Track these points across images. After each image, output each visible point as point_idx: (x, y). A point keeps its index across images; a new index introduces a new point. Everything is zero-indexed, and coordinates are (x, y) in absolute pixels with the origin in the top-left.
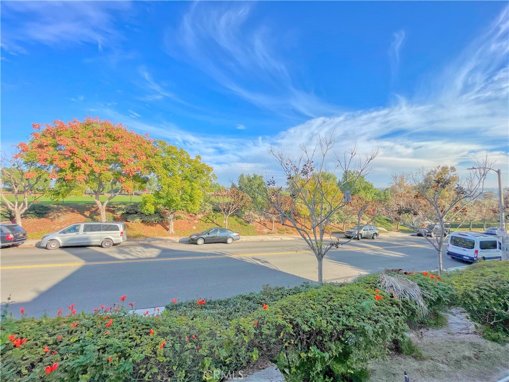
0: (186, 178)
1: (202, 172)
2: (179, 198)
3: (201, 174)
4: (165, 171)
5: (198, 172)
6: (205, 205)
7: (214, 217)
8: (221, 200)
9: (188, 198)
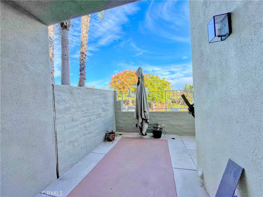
0: (159, 88)
1: (166, 85)
2: (157, 96)
3: (166, 86)
4: (151, 86)
5: (164, 85)
6: (168, 100)
7: (173, 105)
8: (175, 98)
9: (161, 96)
